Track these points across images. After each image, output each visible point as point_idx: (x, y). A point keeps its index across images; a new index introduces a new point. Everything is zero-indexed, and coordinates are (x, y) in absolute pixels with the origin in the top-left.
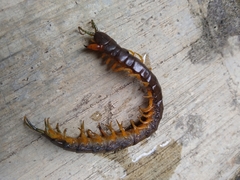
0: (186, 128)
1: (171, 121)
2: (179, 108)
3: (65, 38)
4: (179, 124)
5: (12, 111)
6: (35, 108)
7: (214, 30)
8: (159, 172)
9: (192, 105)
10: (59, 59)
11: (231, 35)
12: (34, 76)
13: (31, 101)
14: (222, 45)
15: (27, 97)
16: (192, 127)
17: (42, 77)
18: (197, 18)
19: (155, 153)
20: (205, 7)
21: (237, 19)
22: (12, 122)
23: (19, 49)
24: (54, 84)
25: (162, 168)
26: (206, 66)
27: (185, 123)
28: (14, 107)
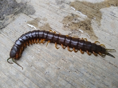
0: (63, 4)
1: (64, 10)
2: (56, 9)
3: (49, 64)
4: (63, 7)
5: (92, 71)
6: (86, 63)
7: (17, 9)
8: (86, 6)
9: (53, 5)
10: (60, 62)
11: (17, 2)
12: (73, 69)
13: (84, 66)
14: (22, 4)
15: (83, 68)
16: (62, 2)
17: (71, 65)
18: (15, 17)
19: (79, 11)
20: (9, 16)
21: (9, 3)
22: (97, 69)
23: (64, 81)
24: (72, 59)
25: (84, 6)
26: (34, 7)
27: (61, 5)
28: (90, 71)
